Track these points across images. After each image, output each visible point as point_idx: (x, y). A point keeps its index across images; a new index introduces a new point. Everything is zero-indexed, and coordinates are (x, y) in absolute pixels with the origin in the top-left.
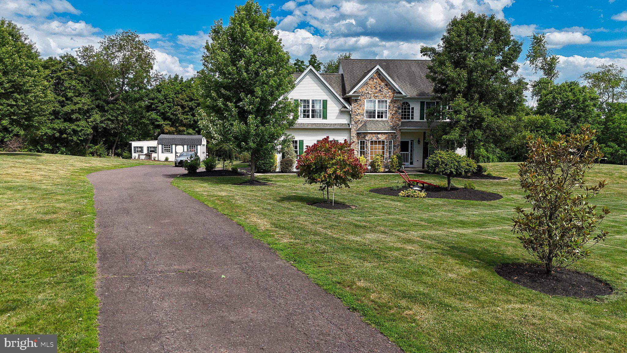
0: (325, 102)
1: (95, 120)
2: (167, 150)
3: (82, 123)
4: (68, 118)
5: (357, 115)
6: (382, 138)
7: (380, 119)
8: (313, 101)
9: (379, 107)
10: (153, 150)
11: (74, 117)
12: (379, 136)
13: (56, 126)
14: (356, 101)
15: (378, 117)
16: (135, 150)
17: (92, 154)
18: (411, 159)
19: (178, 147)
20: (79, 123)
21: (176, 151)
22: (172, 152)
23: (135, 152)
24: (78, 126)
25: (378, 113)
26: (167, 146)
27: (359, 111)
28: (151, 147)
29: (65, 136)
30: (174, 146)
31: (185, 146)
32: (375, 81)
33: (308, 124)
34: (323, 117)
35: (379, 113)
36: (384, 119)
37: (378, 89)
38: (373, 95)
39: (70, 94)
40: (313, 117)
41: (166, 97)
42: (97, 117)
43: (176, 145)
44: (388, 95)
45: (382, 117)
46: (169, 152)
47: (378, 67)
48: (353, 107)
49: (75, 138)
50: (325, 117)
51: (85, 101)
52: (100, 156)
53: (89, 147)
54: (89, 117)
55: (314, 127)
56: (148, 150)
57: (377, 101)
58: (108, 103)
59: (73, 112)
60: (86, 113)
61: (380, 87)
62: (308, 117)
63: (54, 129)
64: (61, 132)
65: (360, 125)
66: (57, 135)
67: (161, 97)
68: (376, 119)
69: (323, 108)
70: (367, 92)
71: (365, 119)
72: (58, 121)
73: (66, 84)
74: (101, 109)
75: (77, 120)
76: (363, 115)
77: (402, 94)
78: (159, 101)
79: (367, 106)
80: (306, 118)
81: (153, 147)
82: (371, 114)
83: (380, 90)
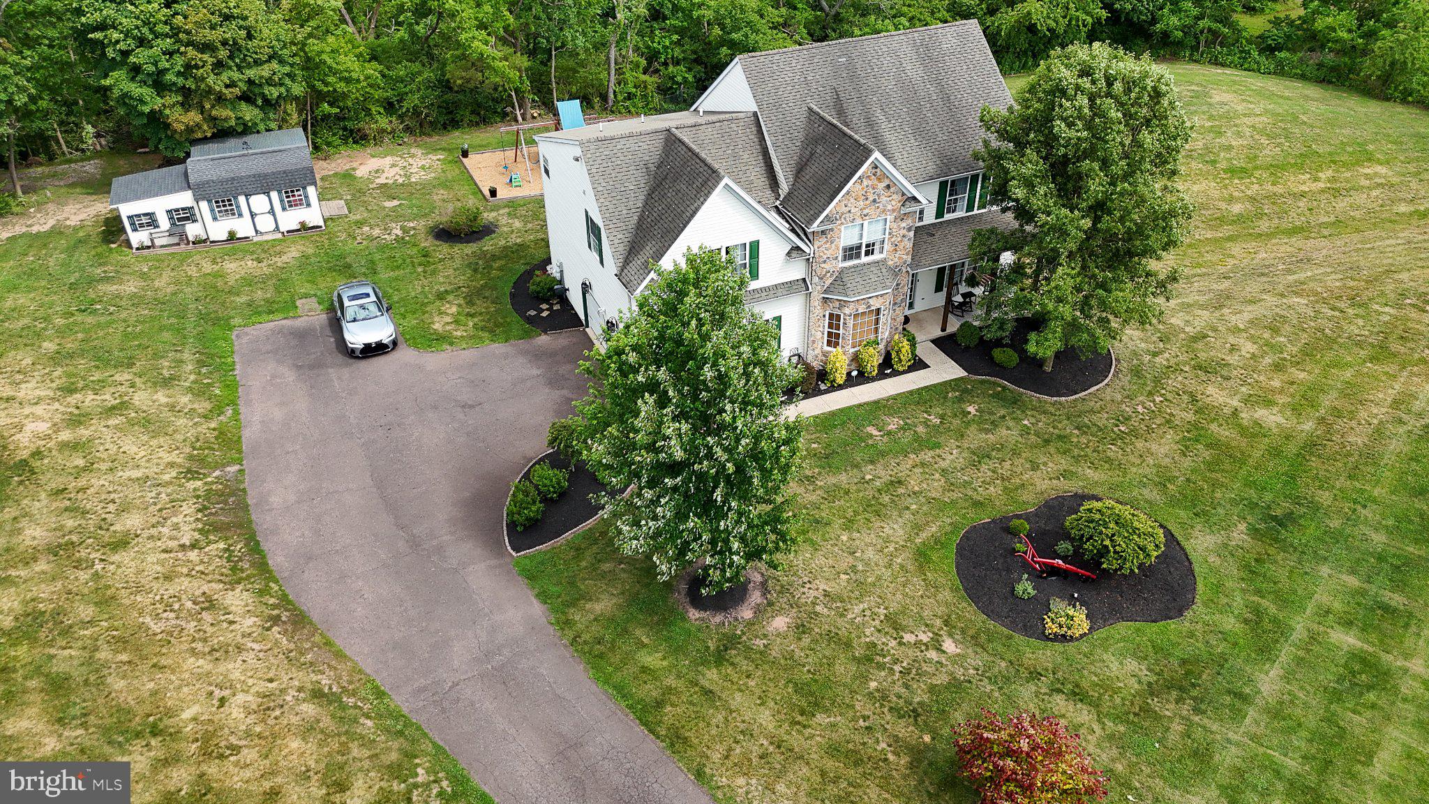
0: (755, 246)
2: (226, 211)
5: (825, 262)
9: (869, 235)
10: (187, 215)
16: (132, 224)
19: (253, 199)
21: (251, 212)
22: (240, 215)
23: (135, 230)
25: (866, 247)
26: (223, 201)
27: (829, 253)
28: (177, 210)
30: (242, 199)
31: (274, 195)
35: (869, 246)
36: (877, 256)
37: (871, 198)
43: (247, 196)
46: (233, 214)
50: (755, 275)
56: (171, 218)
61: (874, 193)
65: (830, 281)
69: (750, 259)
70: (847, 209)
71: (840, 265)
76: (836, 258)
79: (846, 238)
81: (183, 209)
82: (853, 252)
83: (874, 201)
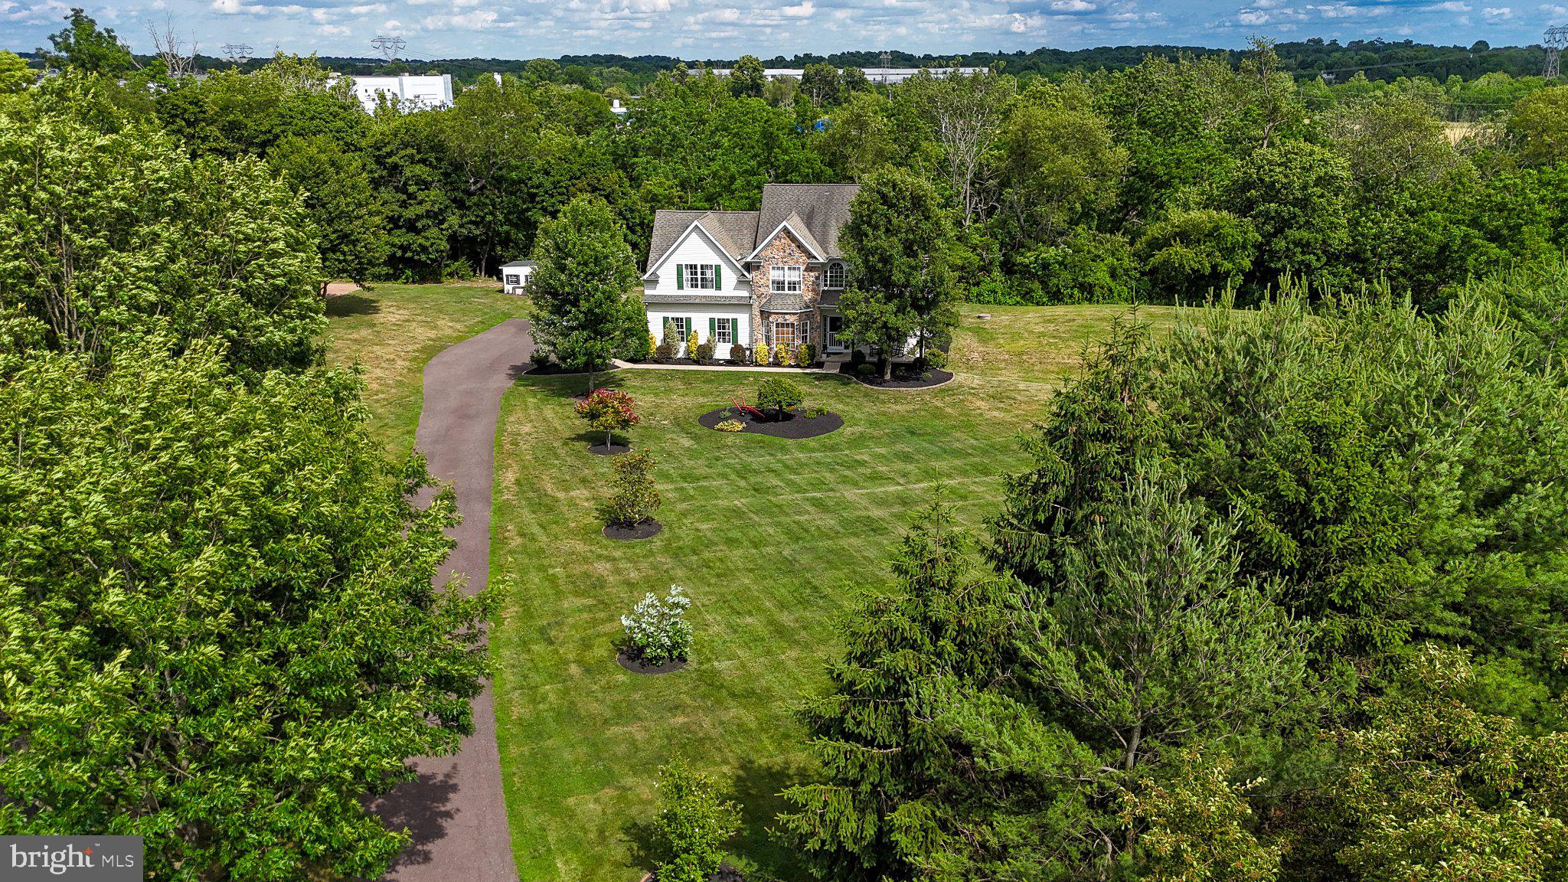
0: (718, 268)
1: (450, 227)
3: (433, 232)
4: (411, 227)
6: (791, 319)
7: (792, 292)
8: (702, 266)
11: (419, 225)
12: (788, 317)
13: (397, 241)
14: (758, 268)
15: (790, 289)
16: (507, 279)
17: (451, 275)
20: (427, 234)
23: (508, 284)
24: (427, 239)
25: (789, 284)
29: (409, 254)
32: (782, 240)
33: (696, 297)
34: (716, 288)
35: (791, 284)
36: (797, 292)
38: (780, 260)
39: (412, 189)
40: (703, 287)
41: (556, 185)
42: (453, 220)
44: (800, 261)
45: (794, 290)
47: (785, 222)
48: (754, 276)
49: (423, 257)
50: (719, 288)
51: (435, 197)
52: (462, 278)
53: (447, 266)
54: (442, 222)
55: (704, 301)
57: (786, 268)
58: (470, 194)
59: (419, 217)
60: (438, 217)
61: (789, 249)
62: (696, 286)
63: (393, 245)
64: (404, 248)
65: (764, 301)
66: (399, 253)
67: (548, 185)
68: (787, 291)
71: (771, 291)
72: (398, 232)
73: (408, 173)
74: (461, 204)
75: (425, 228)
76: (768, 286)
77: (819, 259)
78: (546, 192)
79: (775, 275)
80: (694, 289)
82: (779, 285)
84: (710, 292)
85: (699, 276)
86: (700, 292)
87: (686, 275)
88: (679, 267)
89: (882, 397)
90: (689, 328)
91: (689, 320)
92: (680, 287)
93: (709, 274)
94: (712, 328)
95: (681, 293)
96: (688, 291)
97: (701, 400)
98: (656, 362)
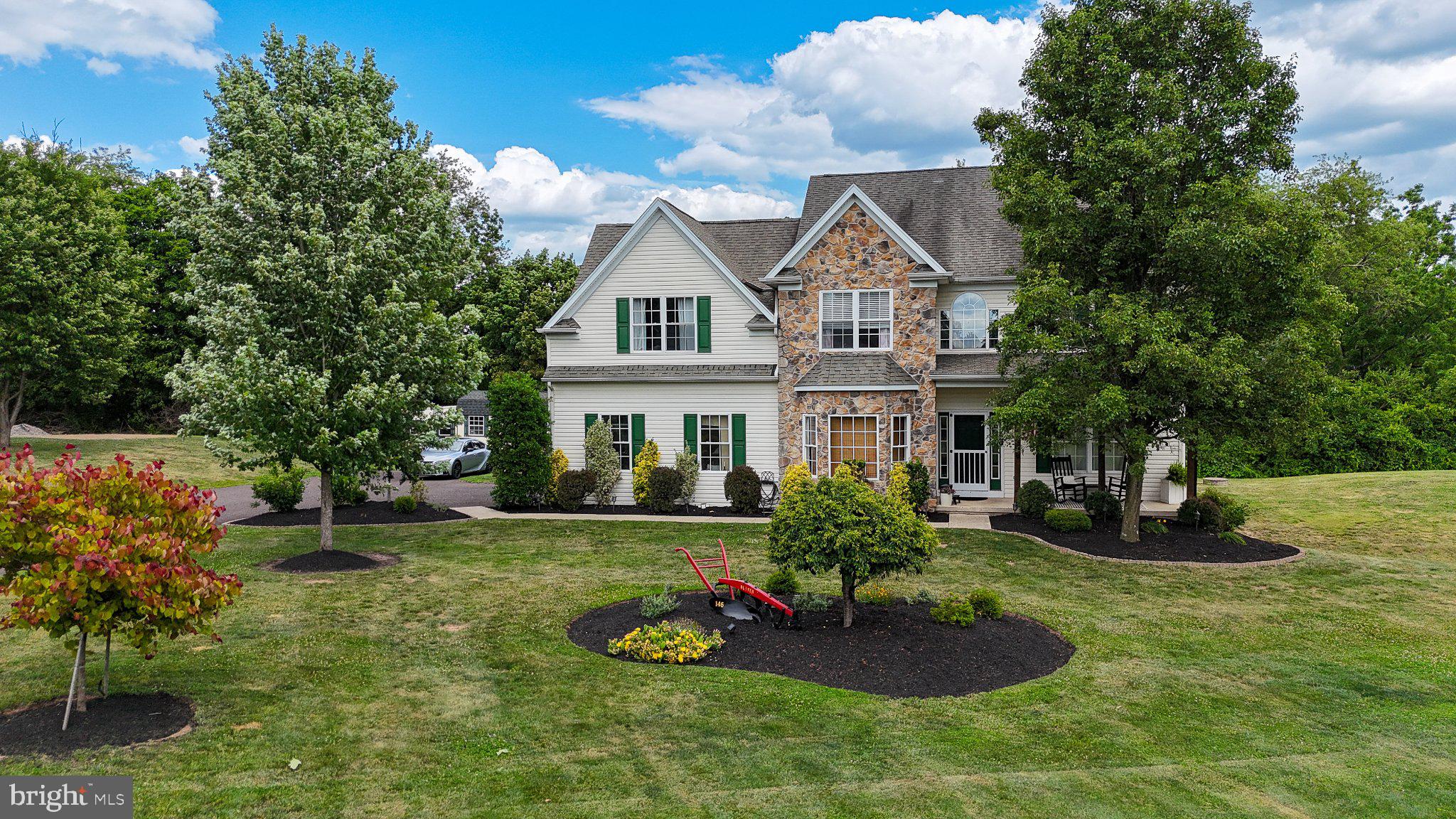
2: (477, 428)
5: (796, 339)
6: (868, 407)
7: (869, 350)
8: (671, 302)
9: (862, 313)
12: (858, 402)
14: (791, 296)
15: (863, 342)
18: (995, 475)
25: (861, 331)
27: (802, 327)
32: (849, 233)
33: (657, 368)
34: (699, 347)
35: (865, 331)
36: (881, 350)
37: (859, 257)
38: (843, 277)
40: (672, 346)
44: (890, 276)
45: (875, 343)
47: (854, 189)
48: (782, 315)
50: (705, 347)
55: (672, 376)
57: (856, 293)
61: (864, 251)
62: (657, 345)
65: (805, 370)
68: (856, 348)
69: (699, 320)
70: (824, 267)
71: (821, 350)
76: (814, 337)
77: (933, 270)
80: (652, 352)
83: (865, 262)
84: (688, 357)
85: (663, 322)
86: (664, 357)
87: (637, 321)
88: (622, 304)
89: (1144, 580)
90: (639, 438)
91: (639, 420)
92: (623, 347)
93: (688, 317)
94: (689, 438)
95: (624, 360)
96: (640, 357)
97: (618, 574)
98: (556, 508)
